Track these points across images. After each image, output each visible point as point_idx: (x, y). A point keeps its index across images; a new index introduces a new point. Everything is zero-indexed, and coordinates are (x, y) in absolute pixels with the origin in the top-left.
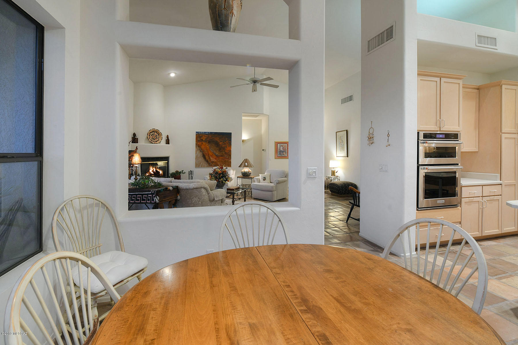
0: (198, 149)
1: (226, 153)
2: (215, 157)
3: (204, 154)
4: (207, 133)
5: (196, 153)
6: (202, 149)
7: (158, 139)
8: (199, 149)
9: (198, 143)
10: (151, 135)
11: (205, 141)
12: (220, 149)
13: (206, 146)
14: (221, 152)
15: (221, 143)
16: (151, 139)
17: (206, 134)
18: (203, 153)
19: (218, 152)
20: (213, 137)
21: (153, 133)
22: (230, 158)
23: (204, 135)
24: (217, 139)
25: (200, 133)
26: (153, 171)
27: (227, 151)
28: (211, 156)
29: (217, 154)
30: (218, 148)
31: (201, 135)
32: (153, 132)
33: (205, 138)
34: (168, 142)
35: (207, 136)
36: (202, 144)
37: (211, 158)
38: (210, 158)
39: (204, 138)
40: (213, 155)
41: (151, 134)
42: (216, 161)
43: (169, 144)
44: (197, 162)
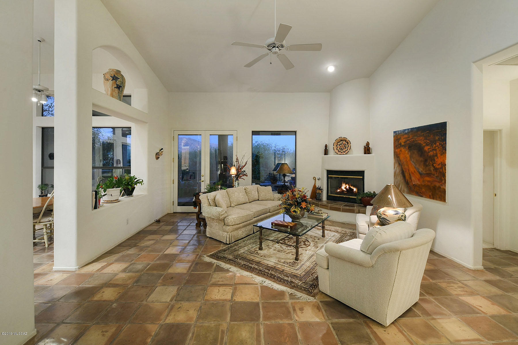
0: (396, 160)
1: (436, 169)
2: (417, 177)
3: (404, 169)
4: (407, 131)
5: (394, 168)
6: (400, 161)
7: (346, 149)
8: (398, 160)
9: (396, 150)
10: (339, 145)
11: (404, 146)
12: (426, 161)
13: (406, 154)
14: (427, 166)
15: (426, 148)
16: (339, 149)
17: (406, 134)
18: (402, 167)
19: (422, 167)
20: (415, 138)
21: (341, 142)
22: (443, 182)
23: (403, 135)
24: (421, 140)
25: (398, 132)
26: (346, 188)
27: (438, 165)
28: (413, 173)
29: (421, 169)
30: (422, 159)
31: (399, 137)
32: (341, 140)
33: (404, 140)
34: (367, 150)
35: (407, 136)
36: (401, 151)
37: (413, 178)
38: (410, 178)
39: (402, 141)
40: (415, 172)
41: (339, 143)
42: (419, 183)
43: (369, 153)
44: (395, 183)
